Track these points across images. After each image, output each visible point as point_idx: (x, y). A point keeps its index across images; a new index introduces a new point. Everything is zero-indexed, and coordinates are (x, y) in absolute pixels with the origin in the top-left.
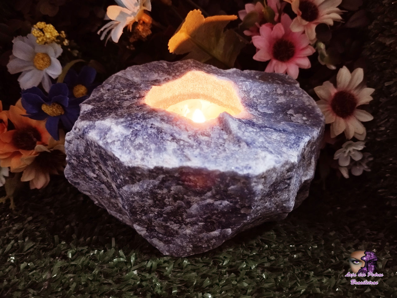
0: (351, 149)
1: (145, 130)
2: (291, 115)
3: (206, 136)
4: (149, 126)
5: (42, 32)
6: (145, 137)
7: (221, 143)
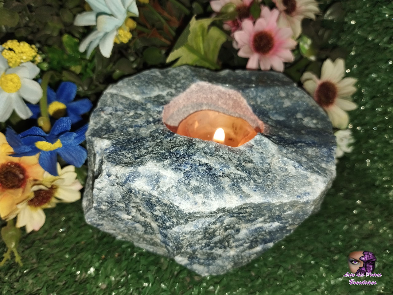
1: (196, 170)
2: (301, 119)
3: (249, 162)
4: (198, 164)
6: (198, 178)
7: (267, 168)
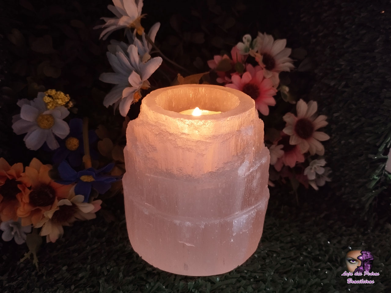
0: (315, 166)
5: (51, 98)
